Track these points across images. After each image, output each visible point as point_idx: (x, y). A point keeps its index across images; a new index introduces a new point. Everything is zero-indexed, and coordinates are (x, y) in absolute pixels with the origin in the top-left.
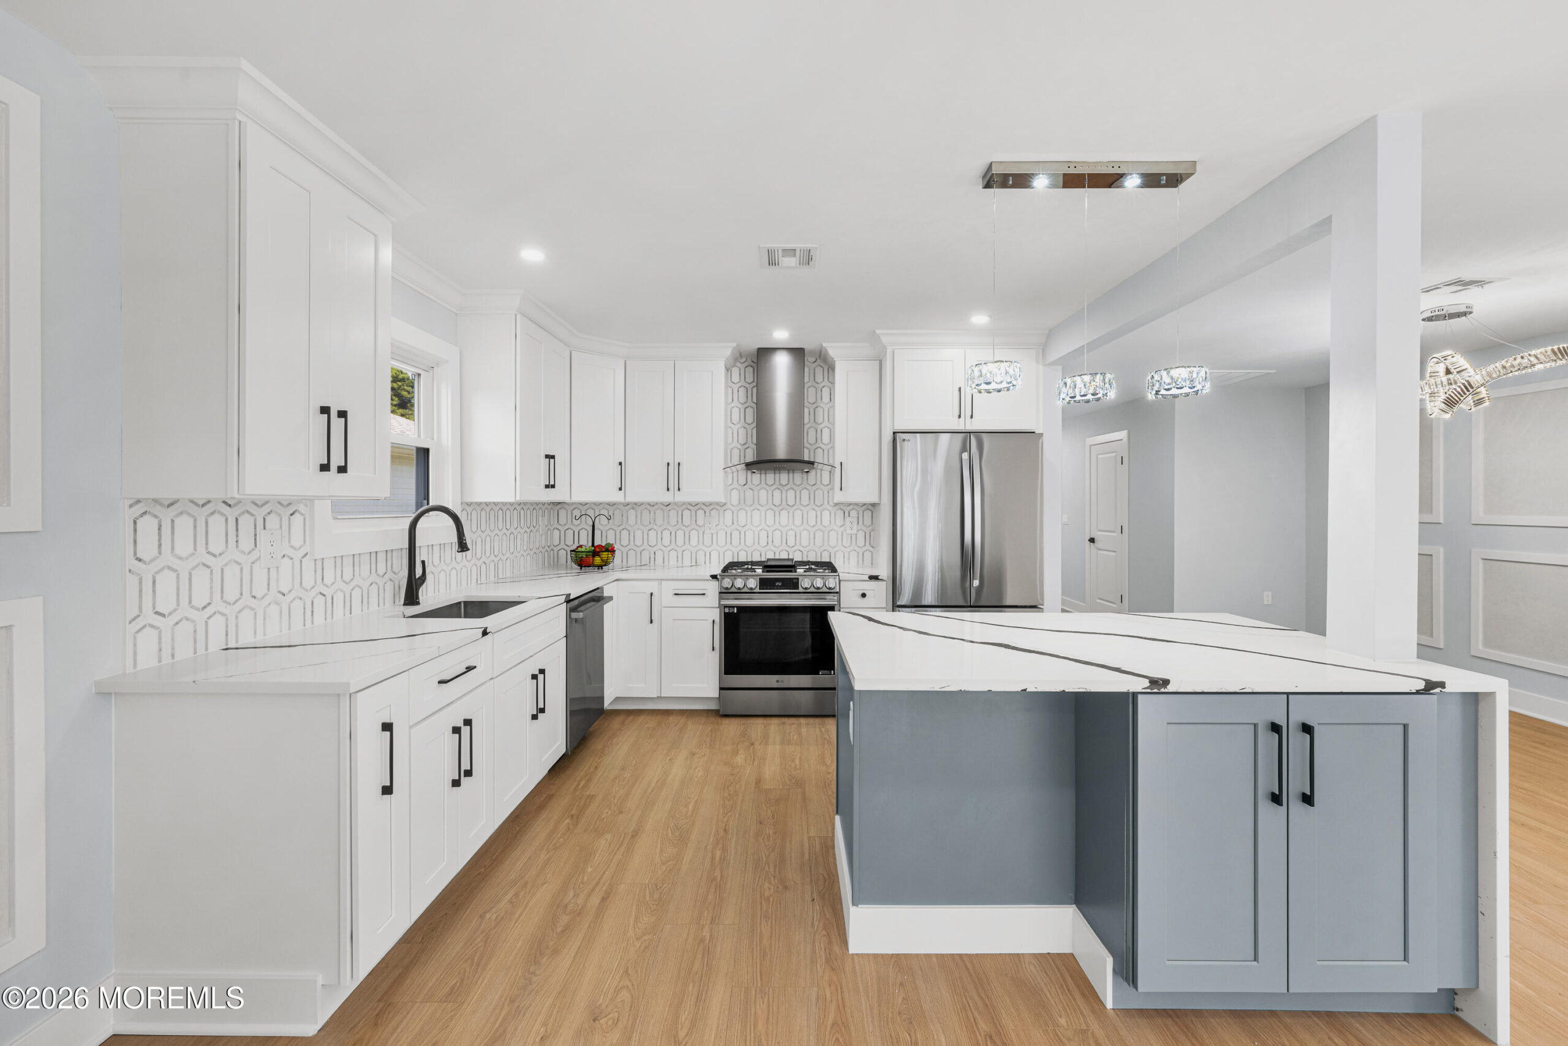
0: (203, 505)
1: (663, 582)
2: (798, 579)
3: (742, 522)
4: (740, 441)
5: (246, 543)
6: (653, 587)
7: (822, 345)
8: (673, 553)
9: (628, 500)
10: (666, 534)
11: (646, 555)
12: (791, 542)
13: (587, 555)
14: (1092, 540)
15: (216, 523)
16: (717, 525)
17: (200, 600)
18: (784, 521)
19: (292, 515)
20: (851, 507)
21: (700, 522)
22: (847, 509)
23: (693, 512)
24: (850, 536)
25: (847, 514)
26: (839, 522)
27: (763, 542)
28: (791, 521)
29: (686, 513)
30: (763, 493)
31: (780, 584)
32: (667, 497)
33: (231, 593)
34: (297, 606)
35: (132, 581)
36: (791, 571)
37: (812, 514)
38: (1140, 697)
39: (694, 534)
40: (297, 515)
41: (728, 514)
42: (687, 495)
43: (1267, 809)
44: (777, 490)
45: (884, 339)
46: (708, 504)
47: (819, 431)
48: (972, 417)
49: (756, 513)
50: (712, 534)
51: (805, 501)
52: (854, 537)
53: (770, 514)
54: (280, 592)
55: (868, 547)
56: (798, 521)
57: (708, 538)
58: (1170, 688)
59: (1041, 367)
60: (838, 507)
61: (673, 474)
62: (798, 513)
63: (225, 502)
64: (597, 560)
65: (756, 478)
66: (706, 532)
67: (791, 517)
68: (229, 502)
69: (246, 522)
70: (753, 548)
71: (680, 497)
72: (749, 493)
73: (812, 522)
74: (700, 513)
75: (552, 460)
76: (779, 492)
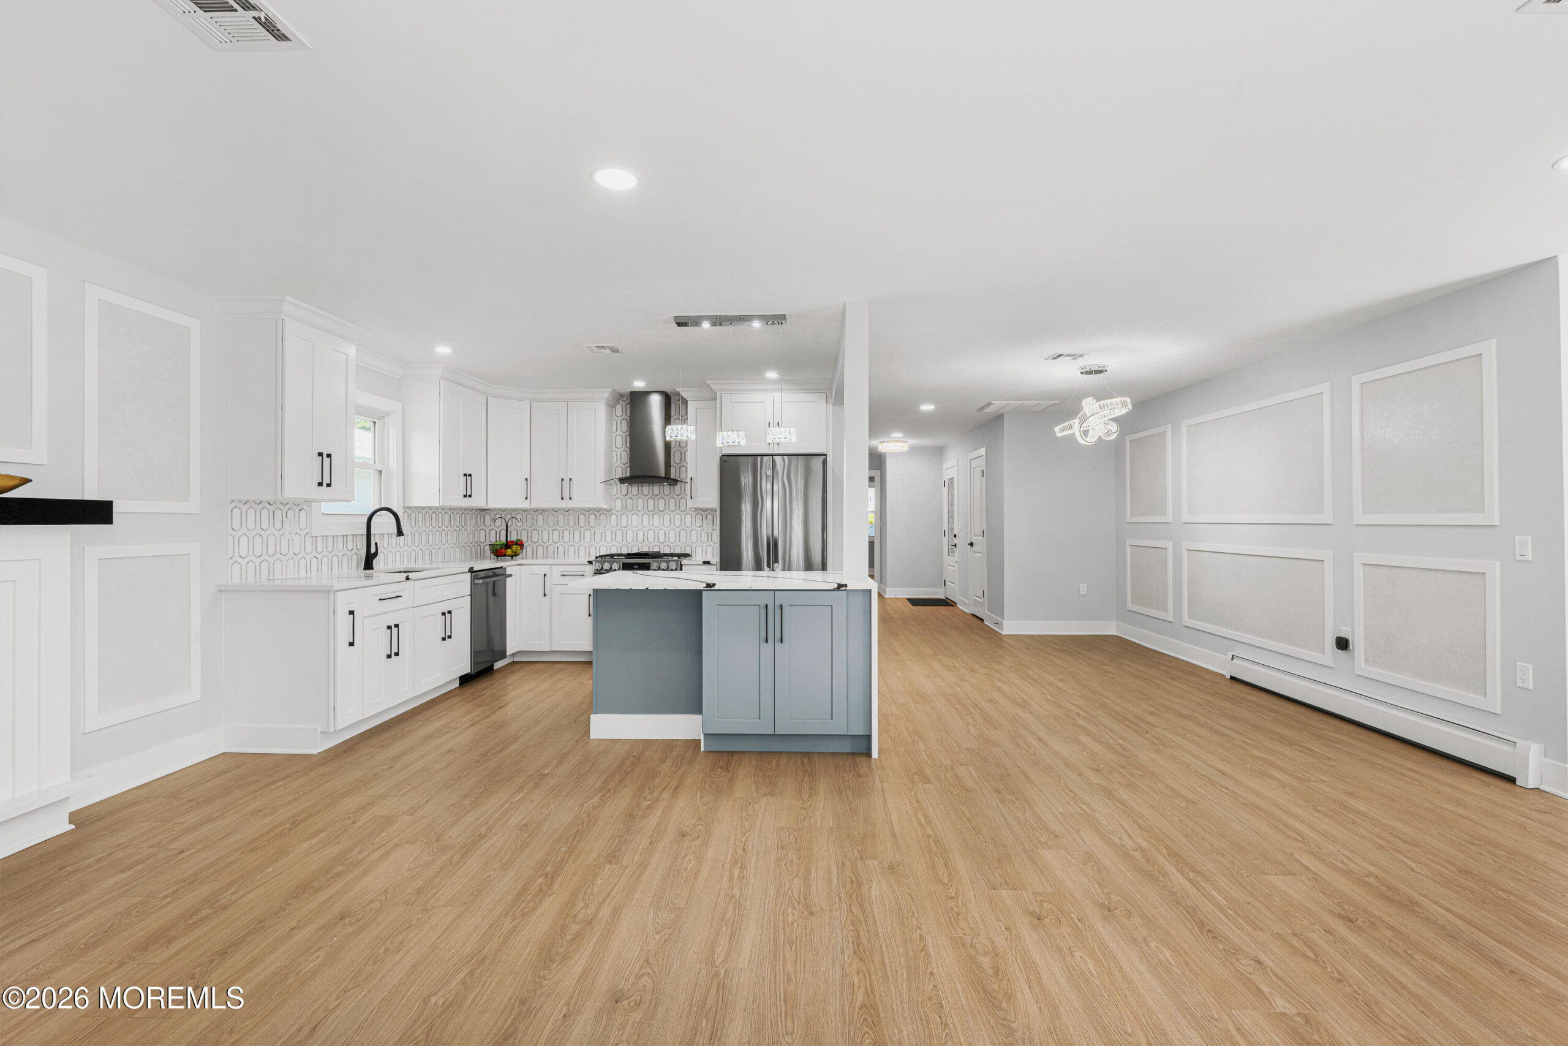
0: (259, 504)
1: (554, 567)
2: (650, 563)
3: (624, 523)
4: (623, 461)
5: (278, 525)
6: (545, 569)
7: (675, 389)
8: (572, 548)
9: (534, 506)
10: (566, 533)
11: (551, 549)
12: (662, 539)
13: (500, 547)
14: (971, 544)
15: (265, 513)
16: (605, 527)
17: (258, 552)
18: (656, 523)
19: (300, 510)
20: (707, 512)
21: (592, 524)
22: (704, 514)
23: (587, 517)
24: (707, 534)
25: (704, 517)
26: (699, 523)
27: (640, 539)
28: (661, 524)
29: (582, 517)
30: (640, 501)
31: (637, 567)
32: (563, 505)
33: (271, 551)
34: (303, 562)
35: (230, 540)
36: (646, 558)
37: (678, 517)
38: (704, 593)
39: (587, 533)
40: (303, 511)
41: (614, 518)
42: (576, 503)
43: (763, 644)
44: (651, 499)
45: (713, 387)
46: (598, 510)
47: (683, 453)
49: (635, 517)
50: (601, 533)
51: (672, 507)
52: (710, 535)
53: (646, 517)
54: (294, 553)
56: (667, 523)
57: (598, 536)
58: (716, 587)
60: (697, 512)
61: (566, 485)
62: (667, 517)
63: (268, 503)
64: (509, 551)
65: (635, 489)
66: (596, 531)
67: (662, 519)
68: (270, 502)
69: (278, 514)
70: (632, 544)
71: (570, 504)
72: (630, 502)
73: (678, 523)
74: (592, 517)
75: (469, 478)
76: (653, 500)
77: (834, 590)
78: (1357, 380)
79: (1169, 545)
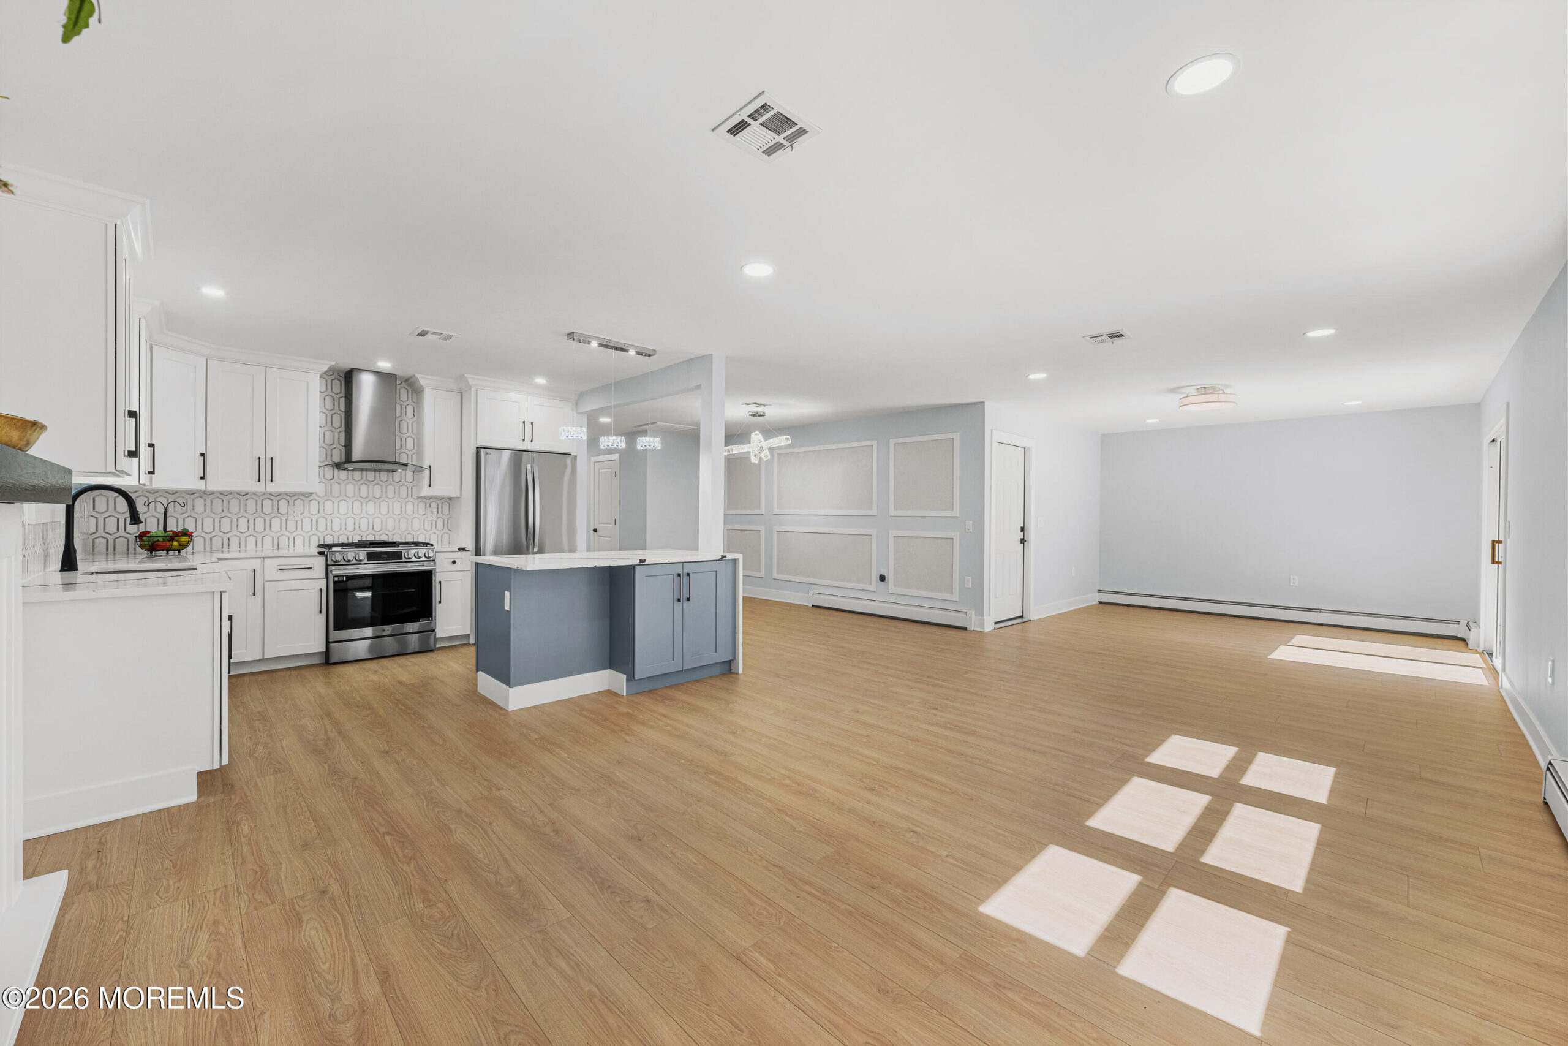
1: (265, 560)
2: (401, 552)
3: (329, 510)
4: (327, 441)
6: (256, 564)
7: (414, 375)
8: (252, 540)
9: (210, 488)
10: (243, 523)
12: (377, 528)
13: (164, 539)
14: (595, 530)
16: (301, 514)
18: (370, 511)
20: (431, 500)
21: (283, 510)
22: (428, 502)
23: (275, 503)
24: (430, 522)
25: (428, 505)
26: (422, 510)
27: (350, 527)
28: (377, 511)
29: (267, 503)
30: (350, 487)
31: (386, 556)
32: (259, 488)
36: (395, 547)
37: (397, 505)
38: (636, 567)
39: (276, 523)
41: (314, 504)
42: (279, 486)
43: (676, 604)
44: (364, 485)
45: (470, 381)
46: (291, 495)
47: (403, 439)
48: (532, 441)
49: (343, 504)
50: (297, 522)
51: (391, 494)
52: (434, 523)
53: (357, 505)
55: (446, 530)
56: (384, 510)
57: (291, 526)
58: (646, 563)
59: (575, 414)
60: (420, 500)
61: (265, 467)
62: (384, 505)
64: (175, 544)
65: (343, 474)
66: (290, 519)
67: (377, 507)
70: (340, 533)
71: (271, 488)
72: (336, 487)
73: (397, 511)
74: (283, 503)
76: (366, 486)
77: (719, 560)
78: (892, 442)
79: (763, 529)
